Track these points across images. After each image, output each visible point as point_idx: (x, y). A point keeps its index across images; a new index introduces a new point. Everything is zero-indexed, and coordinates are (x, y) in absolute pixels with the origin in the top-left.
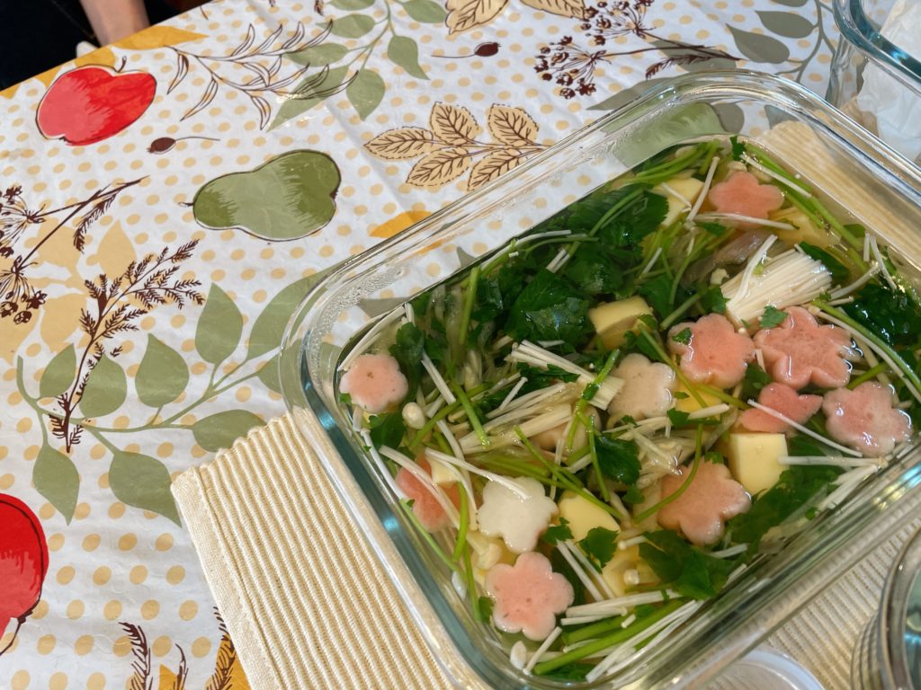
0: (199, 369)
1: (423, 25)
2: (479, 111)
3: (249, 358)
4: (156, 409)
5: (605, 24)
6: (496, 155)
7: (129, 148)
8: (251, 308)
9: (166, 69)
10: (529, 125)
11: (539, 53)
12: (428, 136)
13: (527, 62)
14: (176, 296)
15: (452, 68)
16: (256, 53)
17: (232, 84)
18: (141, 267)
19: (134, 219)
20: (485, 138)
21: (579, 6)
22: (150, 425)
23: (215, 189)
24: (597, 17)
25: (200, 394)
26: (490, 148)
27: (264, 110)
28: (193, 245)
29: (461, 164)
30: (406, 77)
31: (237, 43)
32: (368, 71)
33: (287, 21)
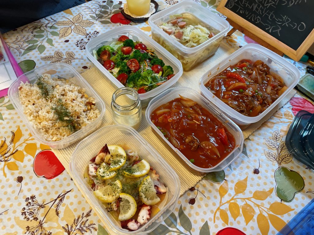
1: (54, 36)
2: (64, 53)
5: (90, 37)
6: (67, 60)
10: (74, 55)
11: (77, 42)
12: (54, 57)
13: (74, 44)
15: (59, 44)
16: (19, 42)
17: (13, 48)
20: (65, 57)
21: (85, 33)
24: (89, 35)
25: (7, 101)
26: (66, 59)
27: (20, 53)
29: (60, 62)
30: (50, 46)
32: (43, 45)
33: (25, 35)
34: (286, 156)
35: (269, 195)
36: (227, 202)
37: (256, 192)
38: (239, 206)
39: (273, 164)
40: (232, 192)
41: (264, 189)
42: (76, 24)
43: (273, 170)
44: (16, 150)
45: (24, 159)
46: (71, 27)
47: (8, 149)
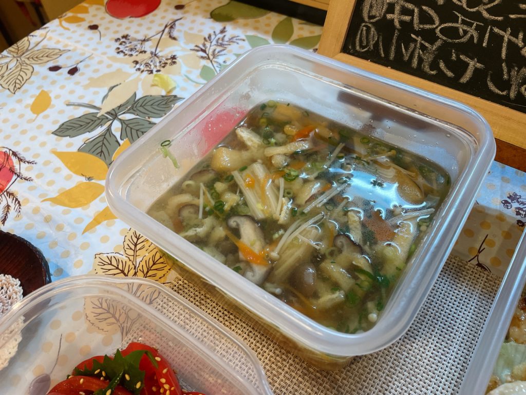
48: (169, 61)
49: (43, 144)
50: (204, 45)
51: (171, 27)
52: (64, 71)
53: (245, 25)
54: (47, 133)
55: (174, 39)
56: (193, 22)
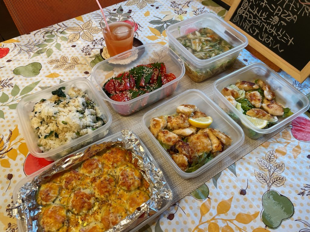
0: (11, 98)
1: (63, 41)
2: (70, 58)
3: (20, 95)
4: (2, 103)
6: (71, 65)
7: (3, 61)
8: (21, 88)
9: (12, 47)
10: (78, 60)
11: (83, 48)
12: (59, 61)
13: (80, 49)
14: (8, 86)
15: (66, 49)
16: (30, 45)
17: (24, 50)
18: (2, 81)
19: (2, 74)
20: (70, 62)
21: (92, 40)
22: (1, 106)
23: (18, 68)
24: (95, 42)
25: (11, 101)
26: (70, 63)
27: (30, 55)
28: (12, 78)
29: (64, 66)
30: (58, 50)
31: (26, 43)
32: (51, 49)
33: (37, 39)
34: (278, 179)
35: (254, 219)
36: (207, 222)
37: (239, 214)
38: (220, 227)
39: (262, 186)
40: (214, 212)
41: (248, 212)
42: (85, 31)
43: (261, 193)
44: (10, 148)
45: (17, 158)
46: (79, 33)
47: (4, 147)
48: (185, 12)
49: (146, 24)
50: (196, 11)
51: (189, 3)
52: (155, 7)
53: (211, 8)
54: (147, 22)
55: (188, 6)
56: (196, 3)
